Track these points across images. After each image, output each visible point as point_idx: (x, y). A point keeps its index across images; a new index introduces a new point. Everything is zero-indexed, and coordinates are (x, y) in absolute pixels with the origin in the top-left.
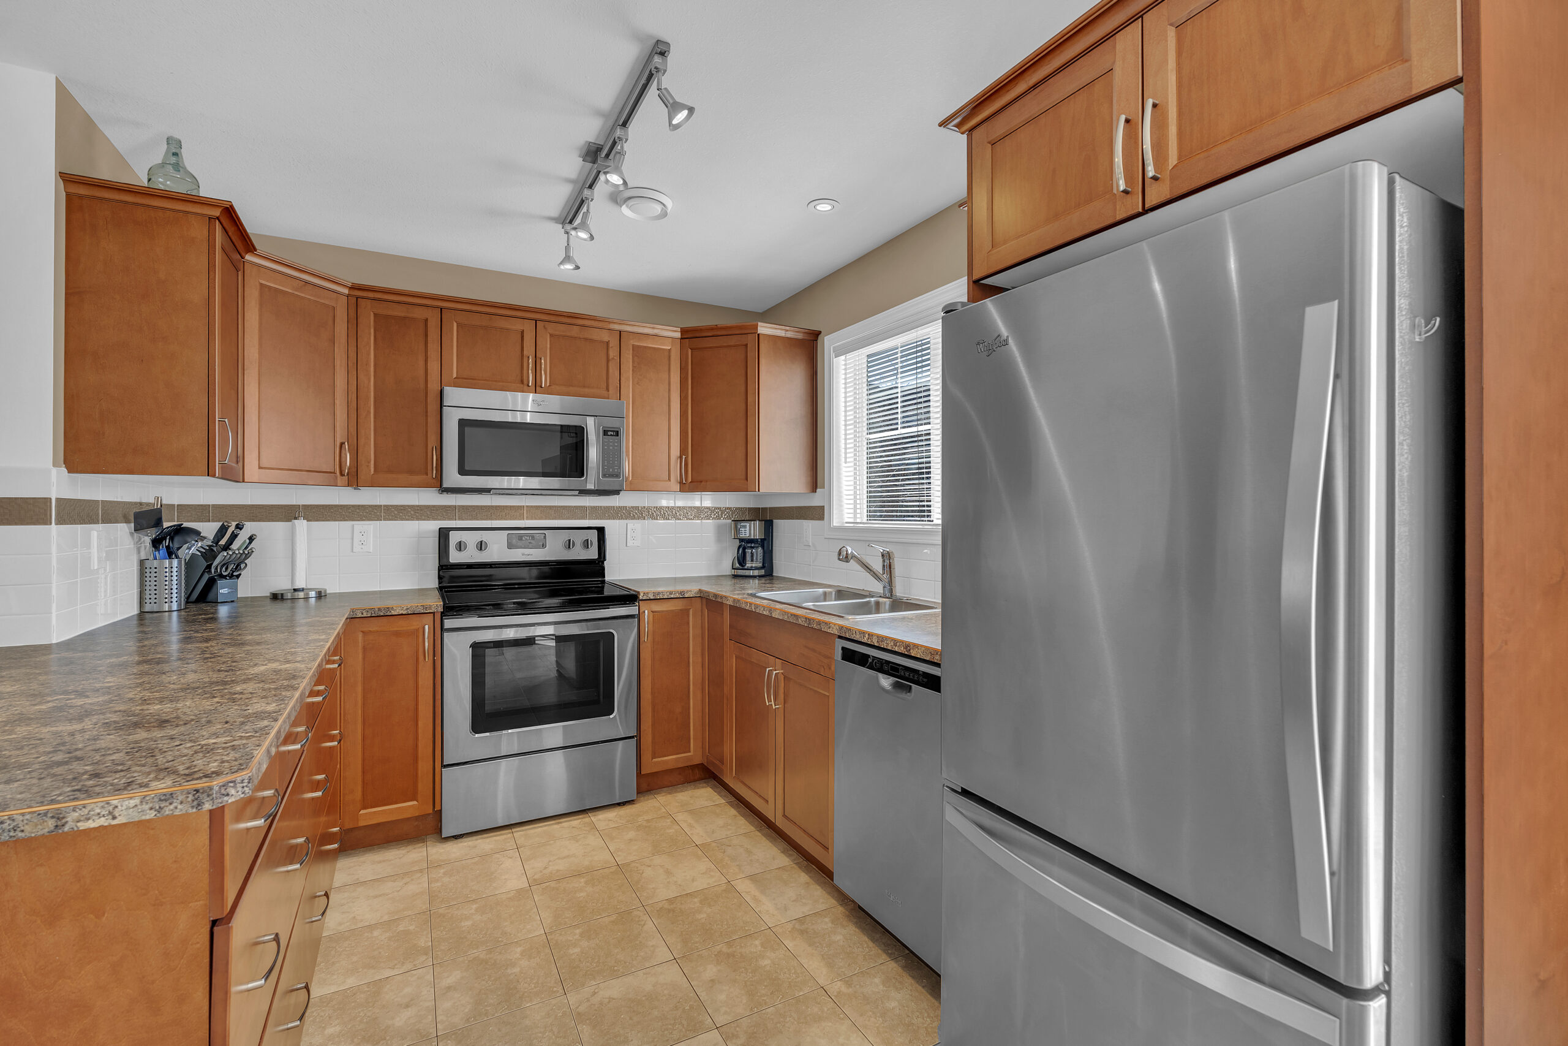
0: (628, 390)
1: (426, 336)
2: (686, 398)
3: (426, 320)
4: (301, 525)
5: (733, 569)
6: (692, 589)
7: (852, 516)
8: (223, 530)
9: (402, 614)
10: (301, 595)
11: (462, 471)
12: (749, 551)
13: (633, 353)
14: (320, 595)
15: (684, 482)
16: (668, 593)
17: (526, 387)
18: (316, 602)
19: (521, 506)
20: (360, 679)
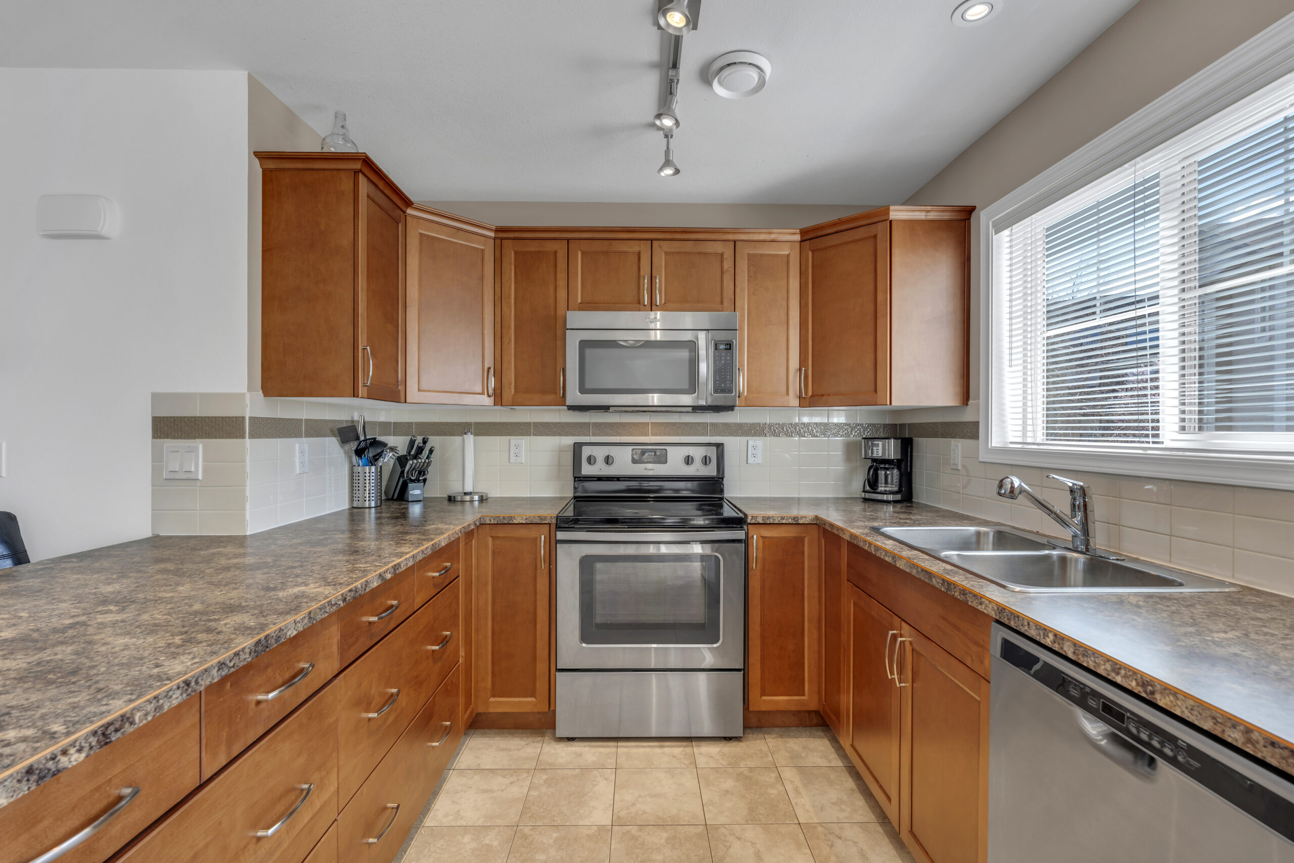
0: (743, 301)
1: (556, 266)
2: (807, 305)
3: (556, 252)
4: (470, 439)
5: (863, 492)
6: (807, 513)
7: (1020, 434)
8: (412, 443)
9: (522, 524)
10: (468, 498)
11: (583, 390)
12: (882, 473)
13: (748, 263)
14: (482, 500)
15: (804, 396)
16: (779, 519)
17: (642, 307)
18: (479, 503)
19: (646, 423)
20: (490, 579)
